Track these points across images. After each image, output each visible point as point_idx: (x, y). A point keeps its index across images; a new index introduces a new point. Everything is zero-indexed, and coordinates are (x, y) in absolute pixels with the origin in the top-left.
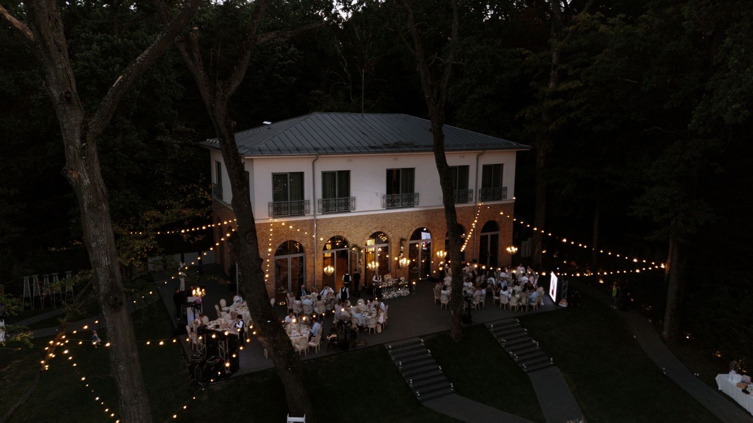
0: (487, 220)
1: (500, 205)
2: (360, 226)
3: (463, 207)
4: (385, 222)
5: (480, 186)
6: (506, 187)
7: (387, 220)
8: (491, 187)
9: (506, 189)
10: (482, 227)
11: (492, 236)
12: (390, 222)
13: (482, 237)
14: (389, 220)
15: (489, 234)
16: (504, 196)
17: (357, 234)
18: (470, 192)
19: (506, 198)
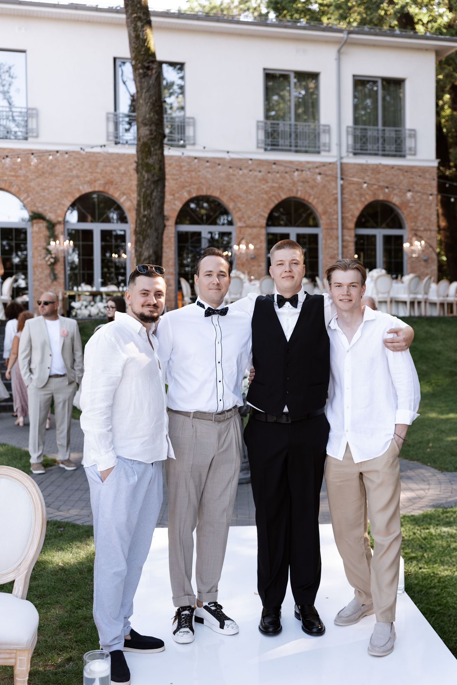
0: (369, 199)
1: (400, 168)
2: (51, 173)
3: (308, 162)
4: (113, 173)
5: (348, 119)
6: (414, 130)
7: (115, 167)
8: (377, 125)
9: (413, 134)
10: (357, 213)
11: (387, 239)
12: (124, 174)
13: (359, 238)
14: (122, 169)
15: (380, 233)
16: (410, 149)
17: (43, 190)
18: (324, 131)
19: (415, 154)
